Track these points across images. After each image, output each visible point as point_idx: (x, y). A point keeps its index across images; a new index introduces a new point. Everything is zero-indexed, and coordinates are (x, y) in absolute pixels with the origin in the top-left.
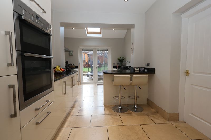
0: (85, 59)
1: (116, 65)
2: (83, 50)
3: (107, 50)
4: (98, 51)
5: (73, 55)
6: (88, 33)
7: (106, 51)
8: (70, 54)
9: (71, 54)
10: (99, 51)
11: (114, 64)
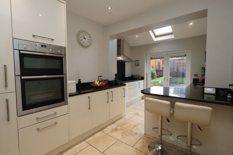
0: (173, 66)
1: (199, 77)
2: (151, 58)
3: (185, 55)
5: (139, 65)
6: (156, 37)
7: (183, 56)
8: (136, 64)
10: (172, 57)
11: (196, 75)
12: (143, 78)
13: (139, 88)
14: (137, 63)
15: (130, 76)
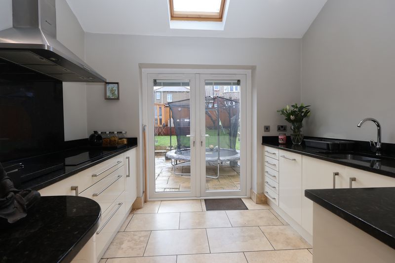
1: (273, 132)
2: (155, 81)
3: (238, 83)
4: (207, 84)
5: (118, 99)
7: (234, 84)
8: (109, 94)
9: (113, 94)
11: (267, 129)
12: (132, 142)
13: (128, 176)
14: (112, 90)
15: (87, 136)
